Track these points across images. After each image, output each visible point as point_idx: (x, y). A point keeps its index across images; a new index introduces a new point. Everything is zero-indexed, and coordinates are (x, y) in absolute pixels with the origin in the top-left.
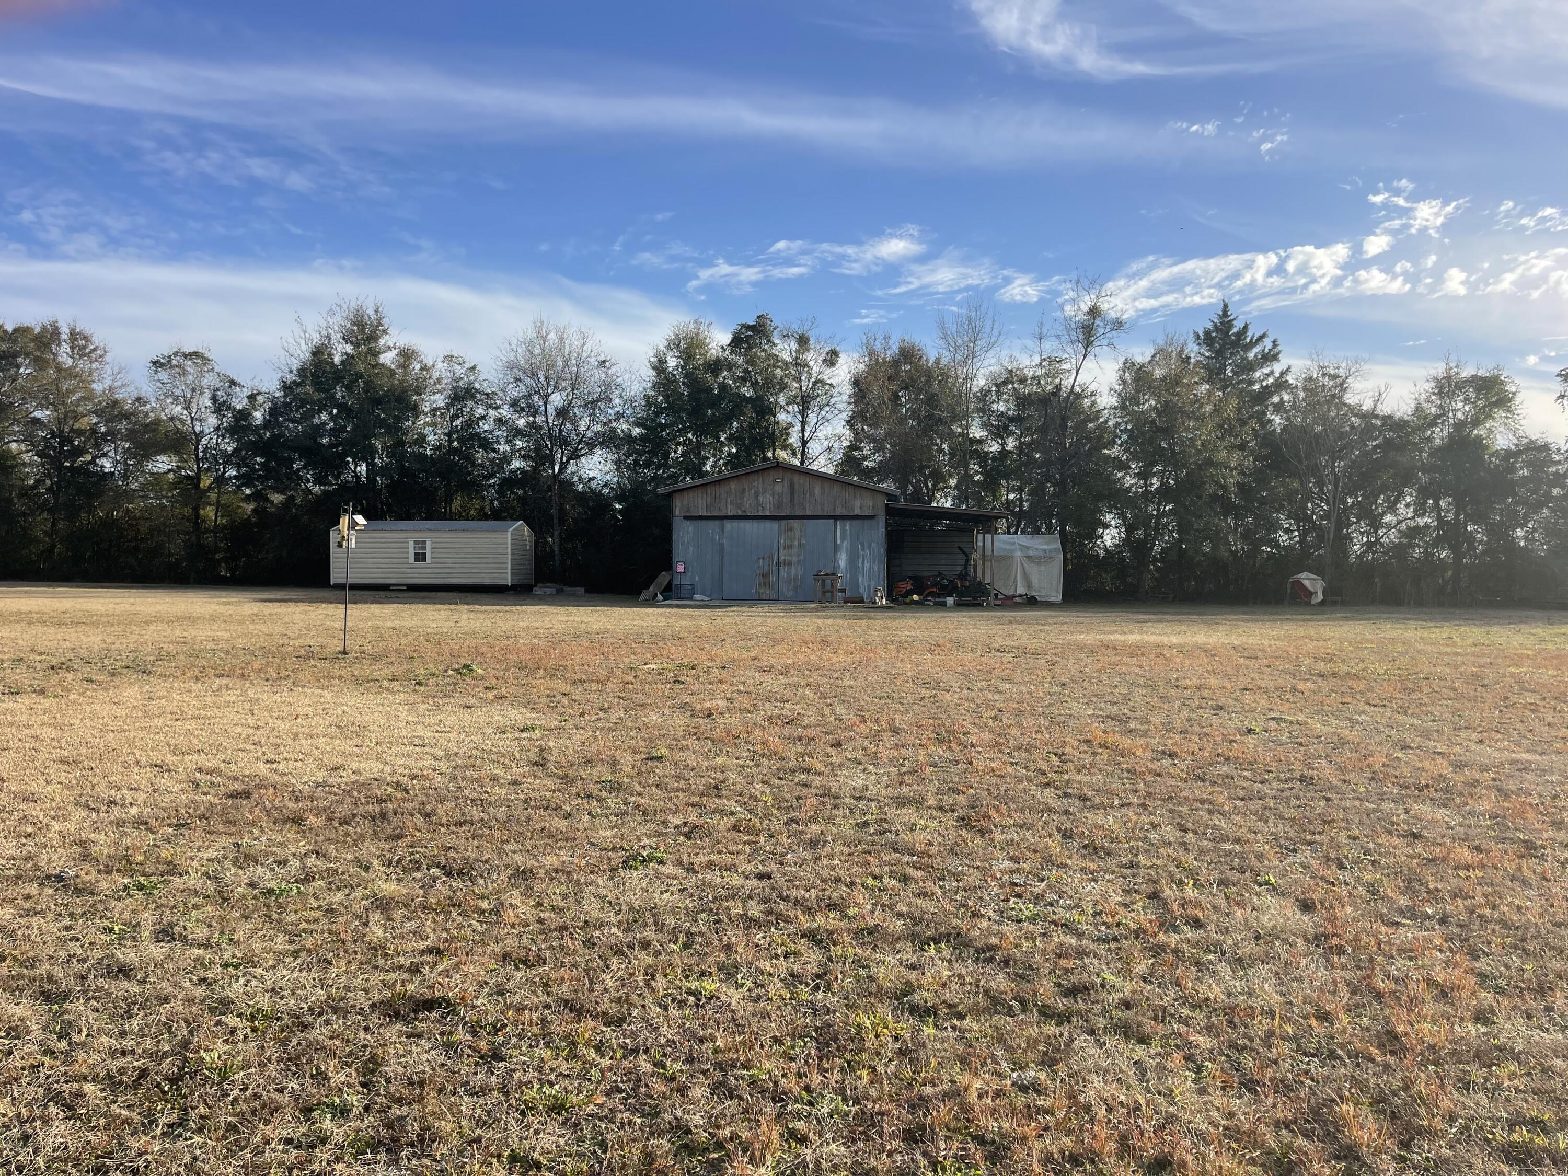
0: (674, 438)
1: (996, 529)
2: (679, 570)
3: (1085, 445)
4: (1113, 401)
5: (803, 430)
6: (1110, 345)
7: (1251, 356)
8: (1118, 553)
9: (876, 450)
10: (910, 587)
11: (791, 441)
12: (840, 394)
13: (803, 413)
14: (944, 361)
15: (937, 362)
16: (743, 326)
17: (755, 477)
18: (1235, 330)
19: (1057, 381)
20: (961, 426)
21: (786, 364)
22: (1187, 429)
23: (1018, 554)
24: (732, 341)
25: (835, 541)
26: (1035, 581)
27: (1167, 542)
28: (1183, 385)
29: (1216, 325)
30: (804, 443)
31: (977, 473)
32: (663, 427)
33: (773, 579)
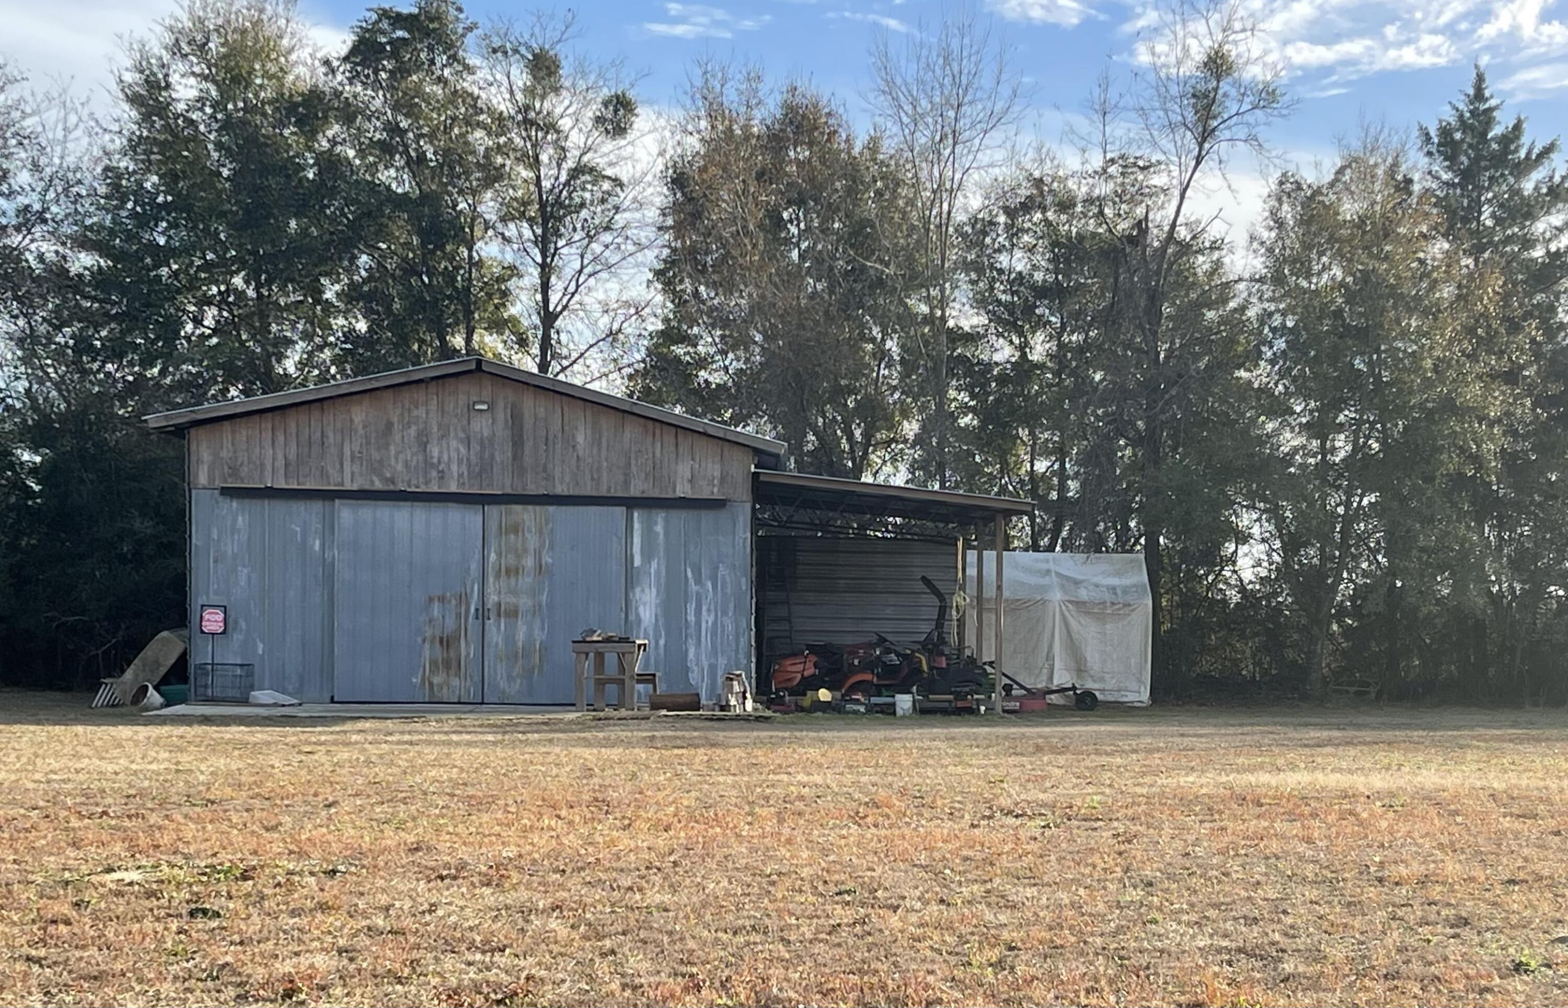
0: (193, 285)
1: (1008, 539)
2: (208, 627)
3: (1197, 357)
4: (1257, 264)
5: (545, 287)
6: (1251, 139)
7: (1528, 186)
8: (1268, 597)
9: (728, 345)
10: (810, 671)
11: (514, 310)
12: (640, 205)
13: (544, 243)
14: (888, 147)
15: (873, 146)
16: (384, 14)
17: (419, 394)
18: (1496, 131)
19: (1140, 211)
20: (928, 299)
21: (500, 118)
22: (1404, 334)
23: (1057, 596)
24: (354, 51)
25: (629, 559)
26: (1092, 657)
27: (1365, 574)
28: (1398, 238)
29: (1461, 116)
30: (549, 318)
31: (965, 409)
32: (162, 255)
33: (467, 649)
